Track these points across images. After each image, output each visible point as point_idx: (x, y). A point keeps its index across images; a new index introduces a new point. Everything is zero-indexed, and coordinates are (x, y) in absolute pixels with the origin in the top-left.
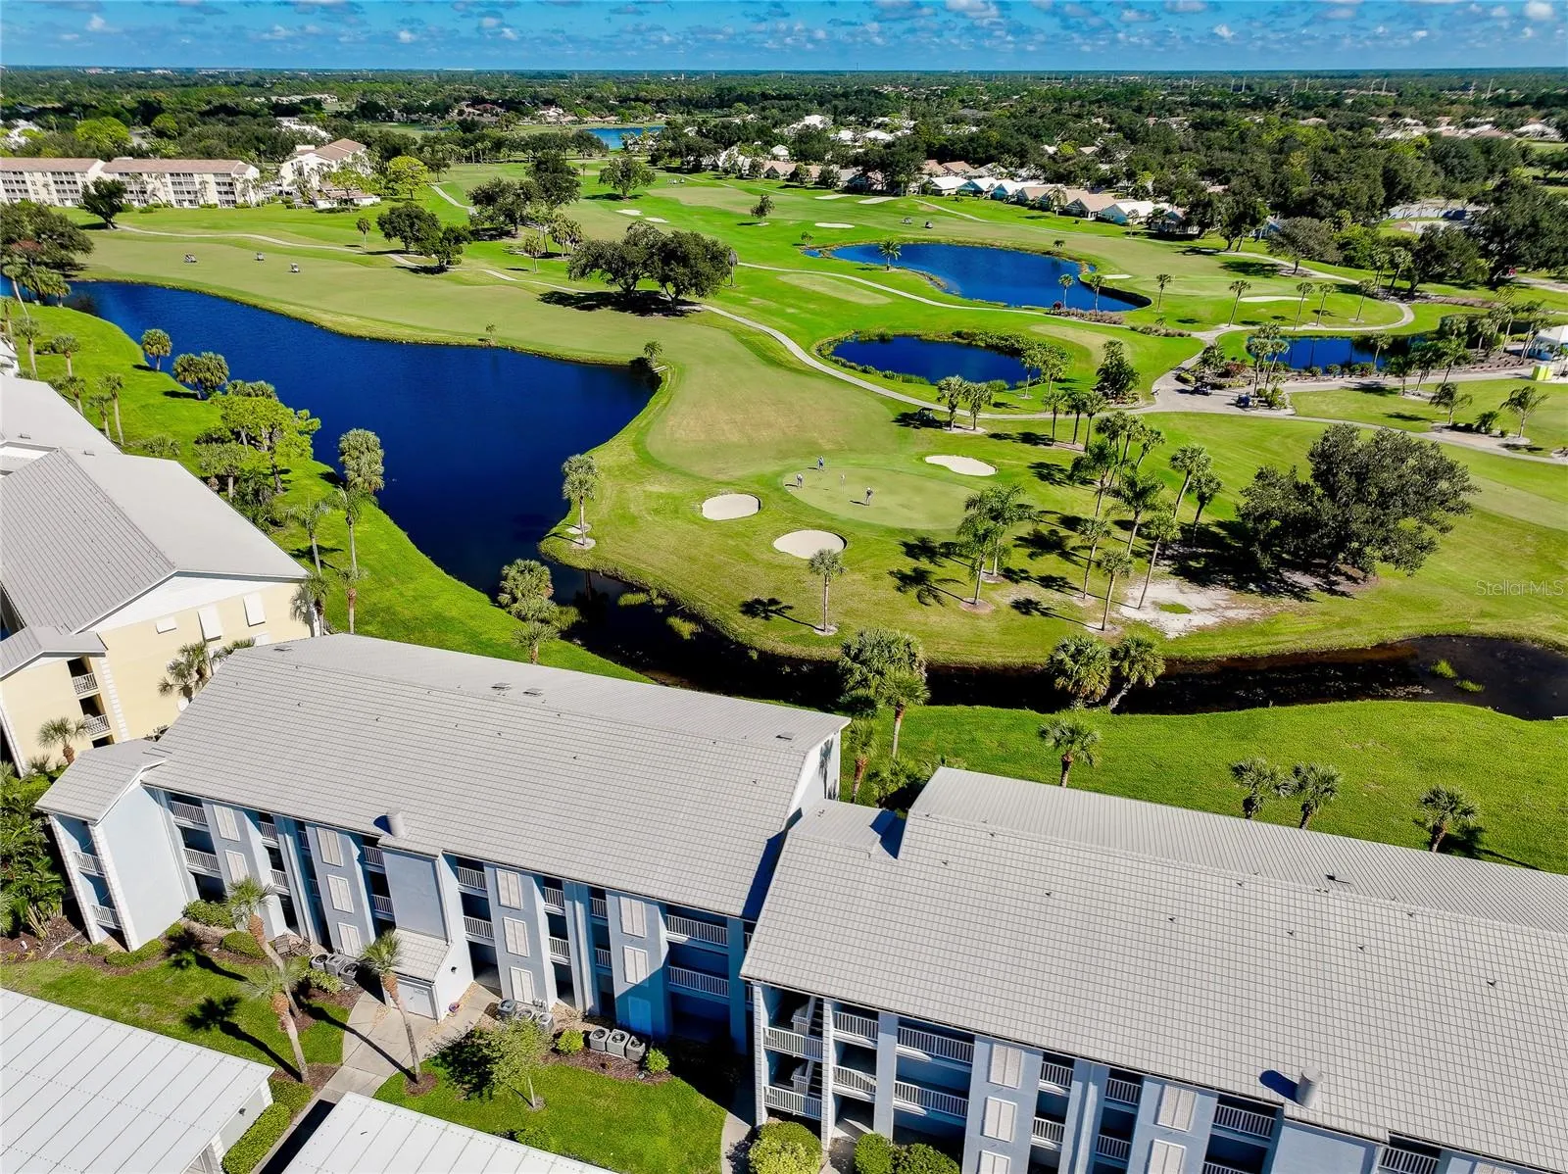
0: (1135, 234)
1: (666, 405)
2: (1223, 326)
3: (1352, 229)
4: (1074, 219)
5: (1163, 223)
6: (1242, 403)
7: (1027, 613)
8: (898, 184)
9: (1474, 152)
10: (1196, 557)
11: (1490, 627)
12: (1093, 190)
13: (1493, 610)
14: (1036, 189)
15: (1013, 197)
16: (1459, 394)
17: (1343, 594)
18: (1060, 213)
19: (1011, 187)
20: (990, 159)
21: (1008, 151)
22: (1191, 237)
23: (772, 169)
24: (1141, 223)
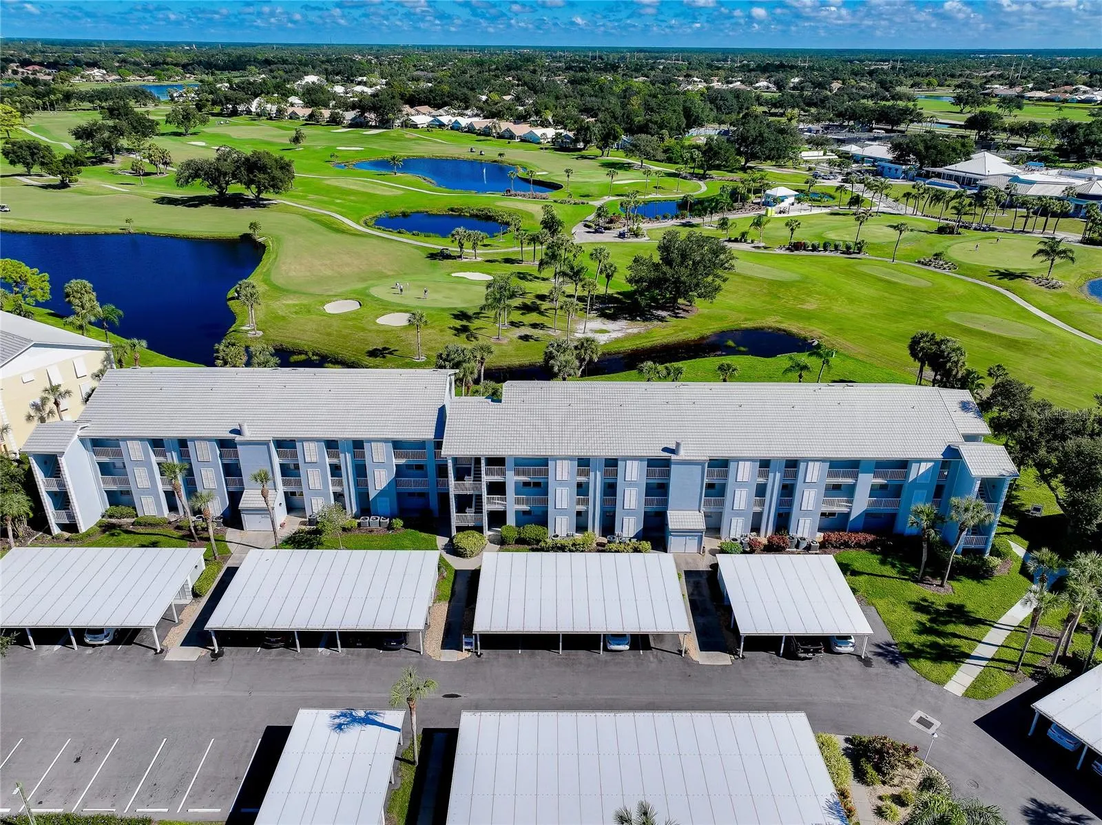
0: (546, 149)
1: (275, 259)
2: (605, 197)
3: (669, 142)
4: (507, 141)
5: (562, 141)
6: (622, 235)
7: (527, 340)
8: (388, 121)
9: (730, 97)
10: (609, 308)
11: (749, 325)
12: (515, 123)
13: (750, 317)
14: (480, 123)
15: (465, 128)
16: (730, 223)
17: (682, 317)
18: (498, 138)
19: (464, 122)
20: (445, 104)
21: (457, 99)
22: (580, 150)
23: (294, 113)
24: (548, 142)
